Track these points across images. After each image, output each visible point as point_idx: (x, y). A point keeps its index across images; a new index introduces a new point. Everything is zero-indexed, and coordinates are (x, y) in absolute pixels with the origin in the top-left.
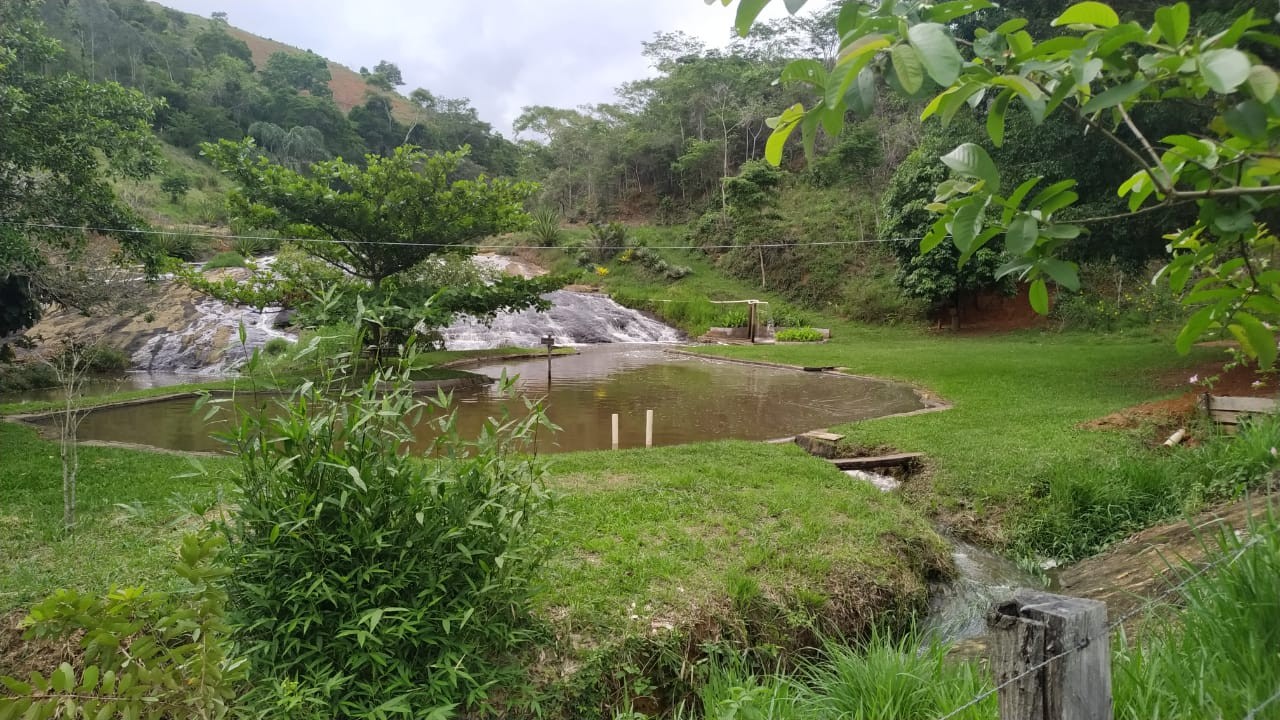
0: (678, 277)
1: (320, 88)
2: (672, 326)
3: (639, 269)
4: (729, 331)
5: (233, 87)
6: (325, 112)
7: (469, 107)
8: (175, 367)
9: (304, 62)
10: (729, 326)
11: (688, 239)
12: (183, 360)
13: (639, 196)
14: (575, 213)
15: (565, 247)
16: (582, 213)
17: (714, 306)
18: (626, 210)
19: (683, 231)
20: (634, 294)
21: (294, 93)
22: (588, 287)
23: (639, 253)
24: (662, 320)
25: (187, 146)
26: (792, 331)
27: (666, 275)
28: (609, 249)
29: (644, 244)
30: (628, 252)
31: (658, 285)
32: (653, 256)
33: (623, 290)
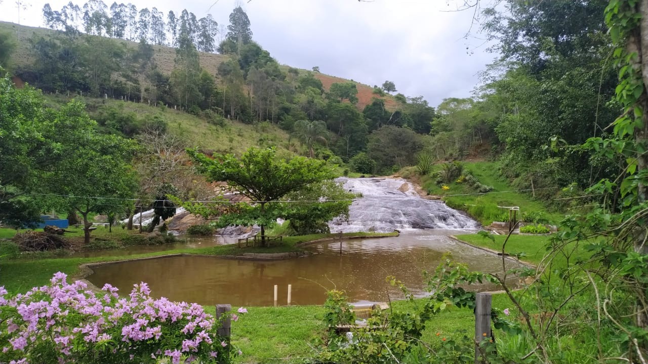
0: (486, 191)
1: (352, 98)
2: (475, 219)
3: (466, 187)
4: (503, 224)
5: (311, 102)
6: (349, 111)
7: (423, 100)
8: (232, 234)
9: (346, 87)
10: (504, 221)
11: (499, 169)
12: (235, 231)
13: (481, 145)
14: (448, 155)
15: (431, 174)
16: (451, 155)
17: (499, 209)
18: (473, 153)
19: (498, 165)
20: (458, 201)
21: (339, 102)
22: (435, 196)
23: (467, 178)
24: (470, 216)
25: (288, 130)
26: (530, 227)
27: (478, 191)
28: (453, 176)
29: (471, 173)
30: (462, 177)
31: (472, 197)
32: (474, 179)
33: (453, 199)
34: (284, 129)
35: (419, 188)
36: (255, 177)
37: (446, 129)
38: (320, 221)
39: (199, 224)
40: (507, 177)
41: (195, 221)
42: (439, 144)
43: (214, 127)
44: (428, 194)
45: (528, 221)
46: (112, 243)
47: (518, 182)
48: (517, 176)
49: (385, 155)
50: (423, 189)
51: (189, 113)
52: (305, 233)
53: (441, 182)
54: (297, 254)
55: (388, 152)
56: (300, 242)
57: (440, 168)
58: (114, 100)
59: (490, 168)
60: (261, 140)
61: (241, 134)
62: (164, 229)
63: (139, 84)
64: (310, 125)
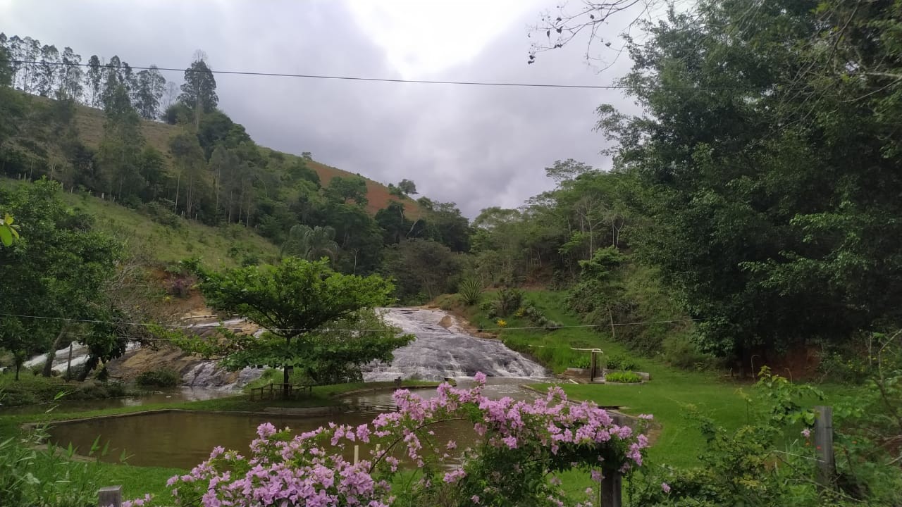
0: (553, 330)
1: (360, 198)
2: (543, 365)
3: (528, 321)
4: (580, 370)
5: (303, 200)
6: (358, 215)
7: (455, 208)
8: (207, 385)
9: (351, 183)
10: (581, 368)
11: (567, 301)
13: (540, 270)
14: (497, 281)
15: (481, 305)
16: (502, 280)
17: (573, 352)
18: (530, 279)
19: (565, 295)
20: (519, 341)
21: (342, 202)
22: (489, 334)
23: (529, 311)
24: (536, 360)
25: (269, 237)
26: (617, 374)
27: (544, 327)
28: (511, 307)
29: (533, 305)
30: (522, 310)
31: (537, 335)
32: (539, 313)
33: (513, 338)
34: (263, 235)
35: (465, 323)
36: (286, 300)
37: (492, 246)
39: (153, 369)
40: (578, 311)
41: (146, 365)
42: (486, 265)
43: (162, 228)
44: (480, 331)
45: (612, 367)
46: (26, 397)
47: (592, 318)
48: (590, 309)
49: (410, 278)
50: (470, 325)
51: (123, 205)
53: (495, 315)
55: (415, 274)
57: (492, 296)
58: (6, 178)
59: (555, 299)
60: (234, 249)
61: (203, 240)
62: (103, 375)
63: (47, 157)
64: (308, 232)
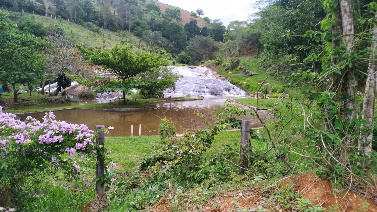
0: (252, 75)
1: (178, 18)
2: (245, 91)
3: (241, 73)
5: (153, 20)
6: (176, 26)
7: (220, 21)
8: (106, 98)
9: (174, 11)
10: (261, 92)
11: (260, 63)
12: (108, 96)
13: (251, 49)
14: (232, 54)
15: (222, 65)
16: (234, 54)
17: (258, 85)
18: (246, 53)
19: (260, 60)
20: (236, 80)
21: (170, 20)
22: (224, 78)
23: (242, 67)
24: (242, 89)
25: (139, 36)
26: (274, 95)
27: (248, 74)
28: (234, 66)
29: (244, 65)
30: (239, 67)
31: (244, 78)
32: (246, 68)
33: (234, 79)
34: (136, 36)
35: (215, 73)
36: (119, 63)
37: (231, 38)
38: (158, 91)
39: (85, 91)
40: (264, 67)
41: (83, 90)
42: (227, 47)
43: (93, 33)
44: (220, 76)
45: (274, 91)
46: (32, 102)
47: (270, 70)
48: (270, 66)
49: (196, 53)
50: (217, 74)
51: (77, 23)
52: (149, 97)
53: (228, 69)
54: (145, 109)
55: (198, 51)
56: (147, 102)
57: (227, 61)
58: (28, 14)
59: (255, 62)
60: (122, 42)
61: (110, 38)
62: (64, 94)
63: (44, 4)
64: (152, 34)
